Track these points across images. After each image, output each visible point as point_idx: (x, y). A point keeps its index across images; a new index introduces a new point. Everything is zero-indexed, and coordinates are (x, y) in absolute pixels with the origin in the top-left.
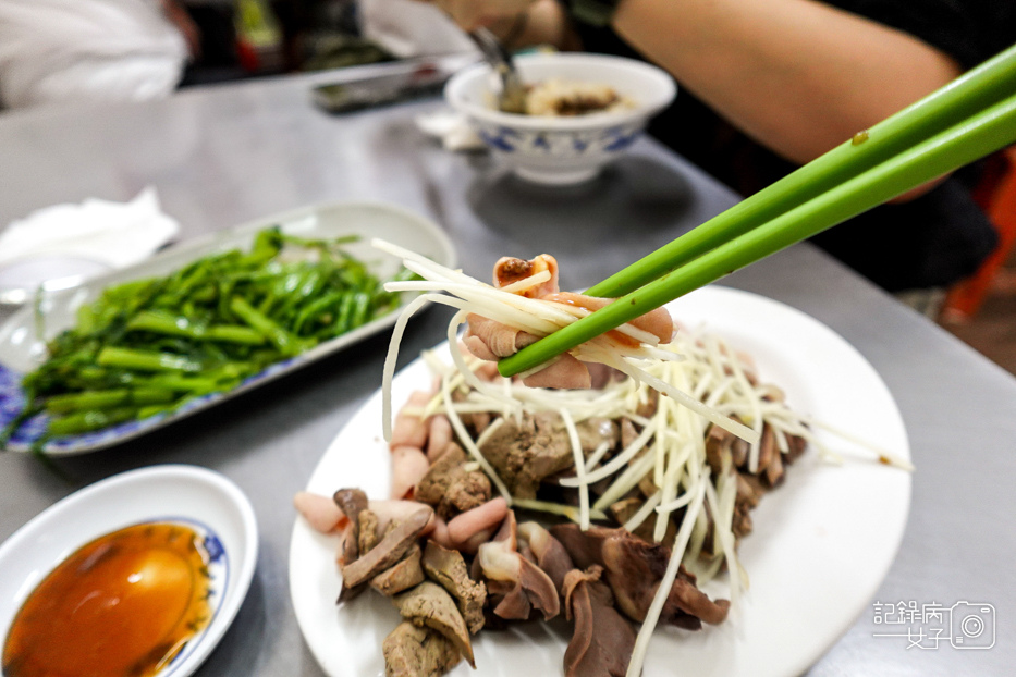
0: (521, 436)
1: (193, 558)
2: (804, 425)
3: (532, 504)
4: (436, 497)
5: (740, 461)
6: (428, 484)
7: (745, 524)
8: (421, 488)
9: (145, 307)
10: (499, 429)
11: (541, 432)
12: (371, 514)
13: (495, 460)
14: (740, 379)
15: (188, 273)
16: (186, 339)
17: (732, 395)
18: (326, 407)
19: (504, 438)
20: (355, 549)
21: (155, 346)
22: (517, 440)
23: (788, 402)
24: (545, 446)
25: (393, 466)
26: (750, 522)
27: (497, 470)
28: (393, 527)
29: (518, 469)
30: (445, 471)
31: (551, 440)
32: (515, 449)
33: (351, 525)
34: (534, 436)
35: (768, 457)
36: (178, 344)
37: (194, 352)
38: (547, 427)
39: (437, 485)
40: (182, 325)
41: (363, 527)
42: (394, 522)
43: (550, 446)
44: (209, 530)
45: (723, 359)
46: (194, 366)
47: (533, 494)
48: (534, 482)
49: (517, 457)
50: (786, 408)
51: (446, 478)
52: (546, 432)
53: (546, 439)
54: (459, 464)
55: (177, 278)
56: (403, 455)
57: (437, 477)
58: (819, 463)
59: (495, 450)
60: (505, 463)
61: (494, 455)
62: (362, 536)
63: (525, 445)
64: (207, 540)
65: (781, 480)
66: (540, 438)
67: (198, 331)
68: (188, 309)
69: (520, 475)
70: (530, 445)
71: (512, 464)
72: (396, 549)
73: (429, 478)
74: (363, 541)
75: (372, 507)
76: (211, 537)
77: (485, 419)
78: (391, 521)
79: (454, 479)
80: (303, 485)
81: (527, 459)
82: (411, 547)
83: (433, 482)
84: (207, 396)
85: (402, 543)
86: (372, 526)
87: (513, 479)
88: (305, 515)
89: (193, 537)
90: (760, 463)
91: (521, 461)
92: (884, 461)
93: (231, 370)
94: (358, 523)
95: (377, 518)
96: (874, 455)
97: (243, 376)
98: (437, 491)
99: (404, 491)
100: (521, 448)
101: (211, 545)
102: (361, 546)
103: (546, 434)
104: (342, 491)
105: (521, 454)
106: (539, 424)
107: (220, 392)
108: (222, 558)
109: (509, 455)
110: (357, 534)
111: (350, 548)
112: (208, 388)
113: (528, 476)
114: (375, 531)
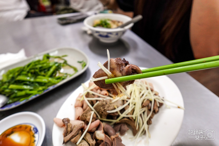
0: (103, 106)
1: (31, 133)
2: (163, 100)
3: (105, 120)
4: (84, 119)
5: (149, 108)
6: (82, 116)
7: (150, 122)
8: (81, 117)
9: (19, 75)
10: (98, 104)
11: (107, 104)
12: (70, 124)
13: (97, 110)
14: (150, 90)
15: (29, 66)
16: (30, 82)
17: (148, 94)
18: (61, 96)
19: (99, 106)
20: (66, 132)
21: (22, 84)
22: (102, 106)
23: (159, 95)
24: (108, 107)
25: (75, 111)
26: (151, 122)
27: (98, 113)
28: (75, 127)
29: (102, 112)
30: (86, 114)
31: (109, 106)
32: (102, 108)
33: (66, 127)
34: (106, 105)
35: (155, 107)
36: (28, 83)
37: (31, 85)
38: (109, 103)
39: (84, 117)
40: (28, 79)
41: (68, 127)
42: (75, 126)
43: (109, 107)
44: (34, 126)
45: (146, 86)
46: (32, 88)
47: (106, 117)
48: (106, 115)
49: (102, 110)
50: (159, 96)
51: (86, 115)
52: (108, 104)
53: (108, 106)
54: (89, 111)
55: (26, 67)
56: (77, 109)
57: (84, 115)
58: (166, 108)
59: (98, 108)
60: (99, 111)
61: (97, 109)
62: (68, 129)
63: (104, 107)
64: (34, 128)
65: (158, 112)
66: (107, 106)
67: (32, 80)
68: (30, 75)
69: (103, 114)
70: (105, 107)
71: (101, 111)
72: (76, 133)
73: (83, 115)
74: (68, 130)
75: (71, 122)
76: (35, 128)
77: (95, 101)
78: (74, 126)
79: (88, 115)
80: (55, 116)
81: (104, 110)
82: (79, 131)
83: (83, 116)
84: (36, 95)
85: (77, 132)
86: (70, 127)
87: (101, 114)
88: (56, 123)
89: (31, 128)
90: (154, 108)
91: (103, 111)
92: (179, 107)
93: (41, 88)
94: (67, 126)
95: (71, 125)
96: (177, 106)
97: (43, 90)
98: (84, 118)
99: (77, 117)
100: (103, 108)
101: (35, 129)
102: (68, 131)
103: (108, 105)
104: (64, 119)
105: (103, 109)
106: (107, 103)
107: (38, 94)
108: (37, 133)
109: (100, 109)
110: (67, 129)
111: (65, 132)
112: (36, 93)
113: (104, 114)
114: (71, 128)
